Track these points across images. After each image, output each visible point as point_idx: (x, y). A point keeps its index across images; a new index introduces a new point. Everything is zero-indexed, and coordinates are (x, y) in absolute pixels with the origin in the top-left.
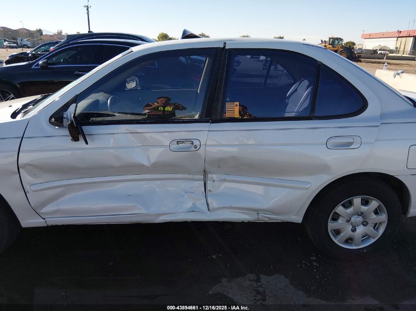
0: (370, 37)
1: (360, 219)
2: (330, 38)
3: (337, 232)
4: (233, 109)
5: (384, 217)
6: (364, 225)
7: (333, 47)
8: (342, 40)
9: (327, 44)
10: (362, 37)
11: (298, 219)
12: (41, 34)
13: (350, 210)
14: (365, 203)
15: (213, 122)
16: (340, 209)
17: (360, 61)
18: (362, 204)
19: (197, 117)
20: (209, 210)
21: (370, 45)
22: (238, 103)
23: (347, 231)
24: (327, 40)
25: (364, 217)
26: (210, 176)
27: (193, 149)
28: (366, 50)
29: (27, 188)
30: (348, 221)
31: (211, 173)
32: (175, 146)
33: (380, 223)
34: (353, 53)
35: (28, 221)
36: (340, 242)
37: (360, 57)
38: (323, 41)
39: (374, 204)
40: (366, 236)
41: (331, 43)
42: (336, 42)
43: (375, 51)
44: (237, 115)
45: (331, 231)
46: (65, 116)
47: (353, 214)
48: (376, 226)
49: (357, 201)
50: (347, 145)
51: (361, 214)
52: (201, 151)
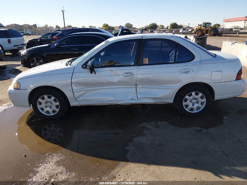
0: (228, 21)
1: (195, 101)
2: (203, 23)
3: (187, 106)
4: (146, 60)
5: (204, 100)
6: (197, 103)
7: (206, 28)
8: (210, 24)
9: (201, 27)
10: (224, 21)
11: (171, 101)
12: (36, 27)
13: (191, 97)
14: (197, 94)
15: (139, 66)
16: (187, 97)
17: (222, 36)
18: (196, 95)
19: (133, 64)
20: (138, 99)
21: (228, 26)
22: (148, 58)
23: (191, 105)
24: (202, 24)
25: (197, 100)
26: (138, 86)
27: (132, 76)
28: (226, 29)
29: (74, 91)
30: (191, 102)
31: (138, 85)
32: (125, 75)
33: (204, 102)
34: (218, 31)
35: (73, 103)
36: (188, 110)
37: (222, 33)
38: (200, 24)
39: (200, 95)
40: (198, 108)
41: (204, 25)
42: (207, 25)
43: (231, 30)
44: (147, 63)
45: (184, 105)
46: (87, 65)
47: (193, 99)
48: (202, 104)
49: (193, 93)
50: (187, 72)
51: (195, 99)
52: (135, 77)
